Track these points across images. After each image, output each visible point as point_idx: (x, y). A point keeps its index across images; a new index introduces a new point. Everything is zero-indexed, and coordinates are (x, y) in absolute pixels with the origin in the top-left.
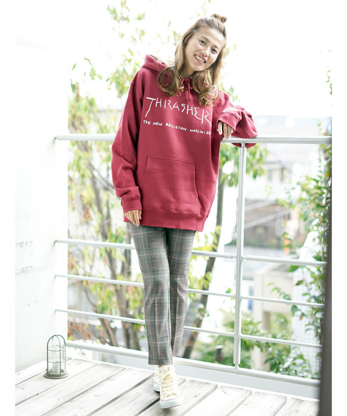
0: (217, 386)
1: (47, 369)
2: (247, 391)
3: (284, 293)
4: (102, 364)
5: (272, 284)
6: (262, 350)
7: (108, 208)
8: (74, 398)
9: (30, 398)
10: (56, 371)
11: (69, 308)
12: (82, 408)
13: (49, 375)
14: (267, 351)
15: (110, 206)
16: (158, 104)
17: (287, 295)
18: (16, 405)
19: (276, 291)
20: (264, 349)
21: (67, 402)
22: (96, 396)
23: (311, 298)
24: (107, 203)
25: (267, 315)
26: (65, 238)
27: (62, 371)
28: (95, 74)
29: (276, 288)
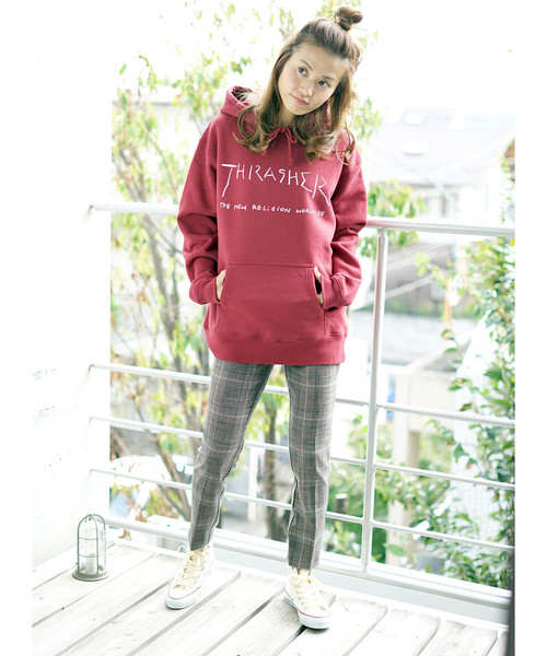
0: (335, 597)
1: (78, 564)
2: (381, 607)
4: (161, 555)
6: (406, 507)
7: (175, 282)
8: (117, 616)
9: (52, 615)
10: (91, 568)
12: (128, 635)
13: (80, 575)
14: (414, 508)
15: (177, 278)
16: (240, 173)
17: (449, 431)
18: (33, 626)
20: (409, 506)
21: (108, 622)
22: (151, 613)
24: (174, 275)
25: (415, 436)
27: (99, 568)
28: (156, 82)
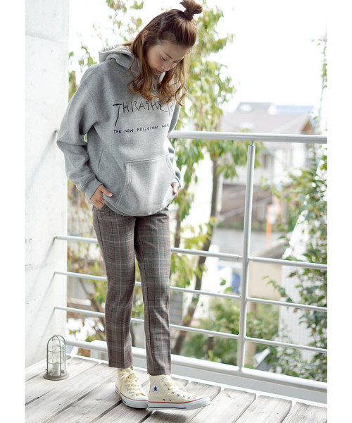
0: (220, 388)
1: (47, 370)
2: (251, 394)
3: (279, 286)
5: (267, 277)
9: (31, 402)
10: (56, 372)
11: (68, 306)
12: (83, 414)
13: (49, 376)
17: (282, 289)
19: (271, 285)
21: (69, 406)
22: (98, 400)
23: (304, 289)
26: (65, 235)
27: (62, 372)
29: (271, 282)
